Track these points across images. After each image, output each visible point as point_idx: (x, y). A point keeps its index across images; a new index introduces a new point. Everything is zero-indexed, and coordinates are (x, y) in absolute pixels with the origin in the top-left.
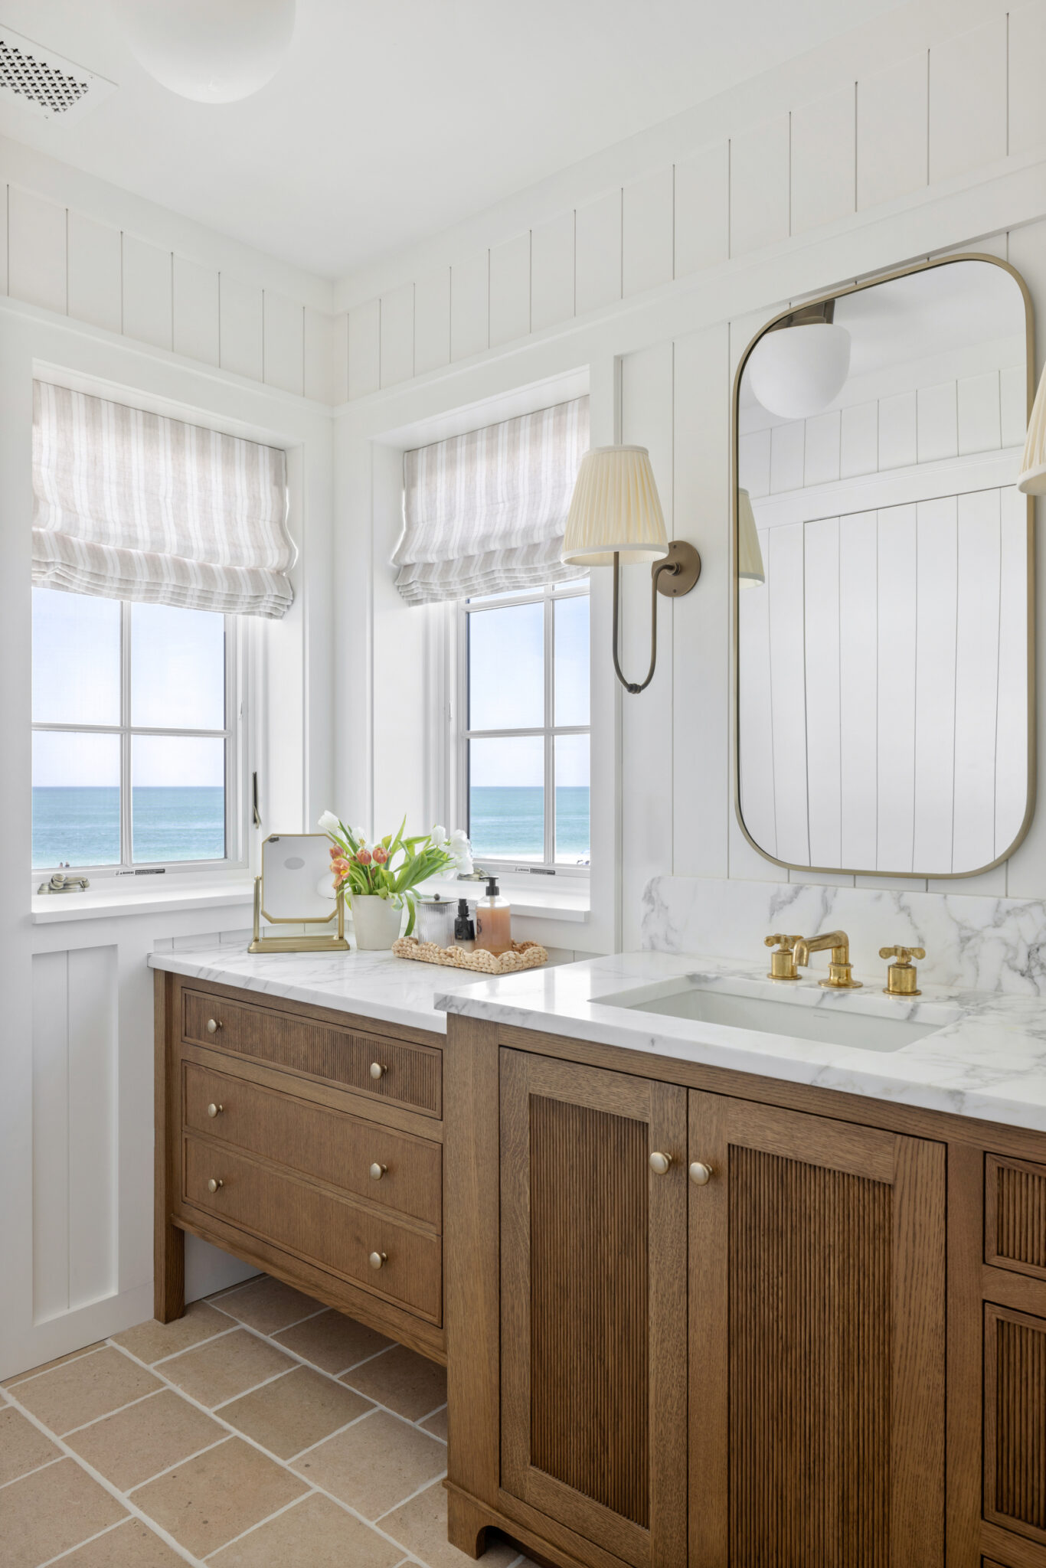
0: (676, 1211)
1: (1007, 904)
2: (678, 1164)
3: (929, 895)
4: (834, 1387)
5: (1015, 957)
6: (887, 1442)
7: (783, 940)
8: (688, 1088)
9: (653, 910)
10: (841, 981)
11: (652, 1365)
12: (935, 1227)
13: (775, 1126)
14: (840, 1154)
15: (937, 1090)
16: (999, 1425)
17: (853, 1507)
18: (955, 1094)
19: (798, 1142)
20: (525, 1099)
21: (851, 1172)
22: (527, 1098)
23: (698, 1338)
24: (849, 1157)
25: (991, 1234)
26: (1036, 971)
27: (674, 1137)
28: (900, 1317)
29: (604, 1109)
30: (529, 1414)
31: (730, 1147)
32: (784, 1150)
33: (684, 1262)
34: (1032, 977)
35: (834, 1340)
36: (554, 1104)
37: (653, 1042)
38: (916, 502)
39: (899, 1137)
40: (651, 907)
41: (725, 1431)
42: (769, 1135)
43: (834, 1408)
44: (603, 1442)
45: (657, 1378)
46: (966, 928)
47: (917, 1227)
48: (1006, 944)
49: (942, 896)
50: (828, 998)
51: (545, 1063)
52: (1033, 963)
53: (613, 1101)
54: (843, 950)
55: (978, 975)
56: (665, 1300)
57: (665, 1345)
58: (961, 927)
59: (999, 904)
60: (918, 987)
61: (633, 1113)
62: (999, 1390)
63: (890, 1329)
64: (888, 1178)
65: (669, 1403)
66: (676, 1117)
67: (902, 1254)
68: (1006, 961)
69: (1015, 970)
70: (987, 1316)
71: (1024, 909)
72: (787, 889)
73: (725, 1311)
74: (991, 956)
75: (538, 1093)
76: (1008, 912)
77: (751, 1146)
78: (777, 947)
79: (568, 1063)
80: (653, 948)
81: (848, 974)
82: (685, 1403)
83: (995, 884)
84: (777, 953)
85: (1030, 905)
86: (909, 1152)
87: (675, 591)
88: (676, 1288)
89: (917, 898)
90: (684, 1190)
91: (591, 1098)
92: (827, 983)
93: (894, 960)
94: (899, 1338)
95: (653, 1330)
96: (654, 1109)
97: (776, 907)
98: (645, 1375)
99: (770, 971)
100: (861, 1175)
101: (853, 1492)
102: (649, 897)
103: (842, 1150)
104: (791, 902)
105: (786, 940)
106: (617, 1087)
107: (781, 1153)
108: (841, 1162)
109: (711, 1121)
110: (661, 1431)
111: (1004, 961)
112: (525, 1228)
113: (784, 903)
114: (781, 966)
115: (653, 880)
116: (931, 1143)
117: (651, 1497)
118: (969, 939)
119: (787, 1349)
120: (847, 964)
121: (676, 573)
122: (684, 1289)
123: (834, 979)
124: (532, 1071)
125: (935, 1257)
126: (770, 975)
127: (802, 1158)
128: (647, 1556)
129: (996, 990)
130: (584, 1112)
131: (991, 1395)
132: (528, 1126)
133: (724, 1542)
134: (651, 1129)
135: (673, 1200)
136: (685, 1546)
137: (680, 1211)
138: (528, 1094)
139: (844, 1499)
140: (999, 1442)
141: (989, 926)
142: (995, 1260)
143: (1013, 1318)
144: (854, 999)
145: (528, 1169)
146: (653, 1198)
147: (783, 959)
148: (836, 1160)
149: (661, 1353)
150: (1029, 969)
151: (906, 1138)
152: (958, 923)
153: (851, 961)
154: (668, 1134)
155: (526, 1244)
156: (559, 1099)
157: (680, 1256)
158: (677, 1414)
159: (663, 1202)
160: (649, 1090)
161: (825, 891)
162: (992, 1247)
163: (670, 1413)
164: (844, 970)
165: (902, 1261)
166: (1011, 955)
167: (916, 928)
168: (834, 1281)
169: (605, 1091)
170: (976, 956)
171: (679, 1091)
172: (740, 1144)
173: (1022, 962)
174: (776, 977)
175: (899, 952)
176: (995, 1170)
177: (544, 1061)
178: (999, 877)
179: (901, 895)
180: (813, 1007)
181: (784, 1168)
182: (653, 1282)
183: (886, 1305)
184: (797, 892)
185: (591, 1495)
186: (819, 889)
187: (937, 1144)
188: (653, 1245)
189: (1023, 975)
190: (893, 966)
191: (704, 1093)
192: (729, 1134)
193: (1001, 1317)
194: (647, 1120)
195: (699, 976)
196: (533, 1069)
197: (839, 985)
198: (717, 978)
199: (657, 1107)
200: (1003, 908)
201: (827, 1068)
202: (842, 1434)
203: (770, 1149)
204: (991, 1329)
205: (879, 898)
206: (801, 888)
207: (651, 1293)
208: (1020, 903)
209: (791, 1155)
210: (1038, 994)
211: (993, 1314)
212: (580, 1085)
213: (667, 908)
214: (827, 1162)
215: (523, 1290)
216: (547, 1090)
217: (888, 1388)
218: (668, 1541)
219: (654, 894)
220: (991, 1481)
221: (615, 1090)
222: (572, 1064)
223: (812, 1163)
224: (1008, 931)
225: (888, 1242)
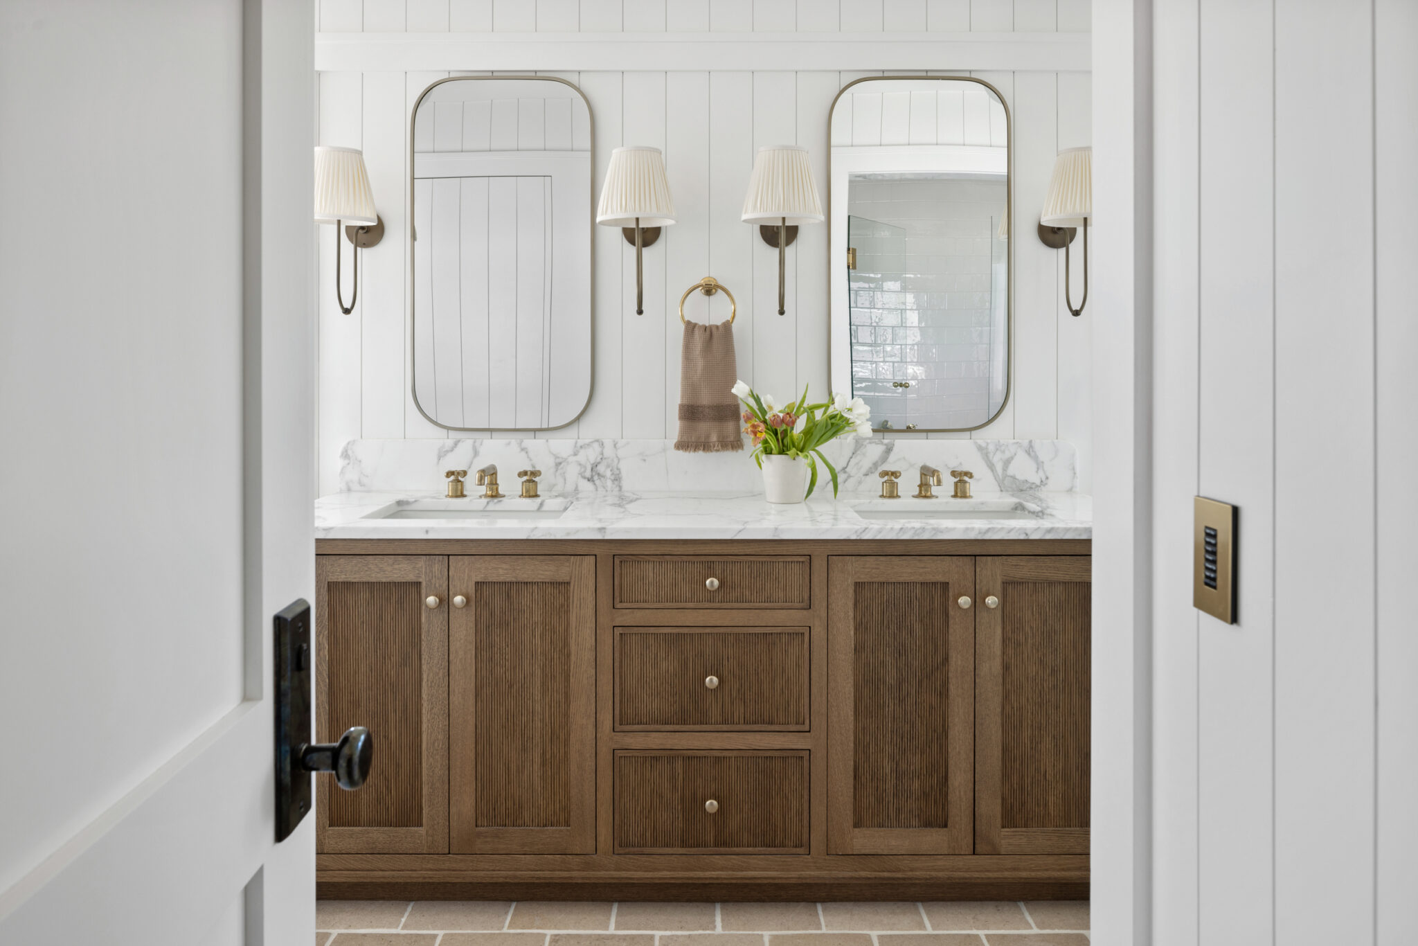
0: (441, 629)
1: (580, 442)
2: (445, 602)
3: (537, 441)
4: (538, 697)
5: (585, 471)
6: (567, 715)
7: (456, 473)
8: (449, 555)
9: (349, 464)
10: (494, 494)
11: (424, 726)
12: (591, 599)
13: (504, 566)
14: (541, 572)
15: (593, 529)
16: (621, 684)
17: (548, 756)
18: (602, 530)
19: (518, 571)
20: (324, 587)
21: (547, 580)
22: (326, 586)
23: (456, 699)
24: (547, 573)
25: (617, 594)
26: (596, 478)
27: (440, 586)
28: (573, 648)
29: (388, 580)
30: (328, 794)
31: (477, 583)
32: (509, 578)
33: (446, 657)
34: (593, 481)
35: (538, 672)
36: (348, 585)
37: (427, 532)
38: (461, 177)
39: (572, 557)
40: (347, 461)
41: (474, 746)
42: (501, 571)
43: (538, 707)
44: (387, 788)
45: (428, 733)
46: (558, 458)
47: (582, 600)
48: (580, 465)
49: (544, 441)
50: (491, 504)
51: (342, 560)
52: (594, 474)
53: (396, 573)
54: (494, 475)
55: (565, 483)
56: (433, 684)
57: (433, 711)
58: (557, 457)
59: (576, 443)
60: (538, 493)
61: (411, 577)
62: (621, 667)
63: (569, 655)
64: (567, 579)
65: (436, 744)
66: (441, 574)
67: (574, 615)
68: (580, 474)
69: (585, 478)
70: (615, 633)
71: (589, 445)
72: (450, 443)
73: (473, 678)
74: (572, 472)
75: (335, 580)
76: (581, 447)
77: (490, 580)
78: (452, 478)
79: (360, 557)
80: (349, 490)
81: (497, 489)
82: (447, 740)
83: (572, 432)
84: (452, 482)
85: (592, 442)
86: (578, 563)
87: (364, 244)
88: (441, 675)
89: (530, 442)
90: (446, 615)
91: (379, 575)
92: (486, 496)
93: (525, 478)
94: (573, 658)
95: (425, 704)
96: (426, 573)
97: (441, 455)
98: (419, 734)
99: (447, 494)
100: (552, 581)
101: (548, 748)
102: (345, 455)
103: (542, 571)
104: (452, 450)
105: (458, 473)
106: (399, 564)
107: (508, 580)
108: (543, 577)
109: (465, 571)
110: (431, 765)
111: (579, 474)
112: (324, 672)
113: (447, 452)
114: (455, 490)
115: (348, 444)
116: (588, 557)
117: (424, 805)
118: (560, 463)
119: (511, 686)
120: (496, 484)
121: (367, 232)
122: (447, 674)
123: (489, 493)
124: (330, 567)
125: (591, 612)
126: (447, 496)
127: (520, 579)
128: (421, 843)
129: (575, 490)
130: (371, 585)
131: (617, 671)
132: (326, 604)
133: (473, 810)
134: (424, 584)
135: (439, 624)
136: (448, 824)
137: (443, 628)
138: (327, 582)
139: (544, 753)
140: (621, 690)
141: (571, 455)
142: (618, 605)
143: (627, 631)
144: (506, 504)
145: (326, 632)
146: (425, 626)
147: (457, 485)
148: (539, 576)
149: (430, 716)
150: (592, 477)
151: (576, 557)
152: (554, 455)
153: (498, 482)
154: (435, 584)
155: (325, 682)
156: (354, 581)
157: (444, 655)
158: (442, 748)
159: (431, 629)
160: (421, 563)
161: (475, 442)
162: (617, 600)
163: (436, 750)
164: (495, 487)
165: (574, 619)
166: (583, 470)
167: (531, 460)
168: (538, 641)
169: (389, 569)
170: (564, 473)
171: (443, 558)
172: (483, 581)
173: (588, 474)
174: (452, 497)
175: (529, 473)
176: (618, 562)
177: (340, 558)
178: (575, 427)
179: (522, 441)
180: (481, 511)
181: (509, 588)
182: (425, 676)
183: (566, 644)
184: (456, 444)
185: (379, 824)
186: (471, 442)
187: (591, 557)
188: (425, 654)
189: (589, 480)
190: (525, 482)
191: (460, 557)
192: (476, 576)
193: (621, 632)
194: (420, 580)
195: (402, 501)
196: (332, 565)
197: (492, 496)
198: (416, 501)
199: (428, 571)
200: (579, 445)
201: (536, 528)
202: (542, 720)
203: (502, 579)
204: (617, 638)
205: (509, 444)
206: (459, 441)
207: (424, 684)
208: (587, 441)
209: (514, 580)
210: (597, 490)
211: (618, 631)
212: (369, 568)
213: (360, 461)
214: (534, 578)
215: (322, 714)
216: (343, 576)
217: (567, 686)
218: (436, 827)
219: (350, 452)
220: (617, 712)
221: (396, 566)
222: (364, 556)
223: (526, 581)
224: (582, 457)
225: (567, 612)
